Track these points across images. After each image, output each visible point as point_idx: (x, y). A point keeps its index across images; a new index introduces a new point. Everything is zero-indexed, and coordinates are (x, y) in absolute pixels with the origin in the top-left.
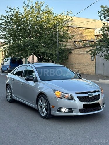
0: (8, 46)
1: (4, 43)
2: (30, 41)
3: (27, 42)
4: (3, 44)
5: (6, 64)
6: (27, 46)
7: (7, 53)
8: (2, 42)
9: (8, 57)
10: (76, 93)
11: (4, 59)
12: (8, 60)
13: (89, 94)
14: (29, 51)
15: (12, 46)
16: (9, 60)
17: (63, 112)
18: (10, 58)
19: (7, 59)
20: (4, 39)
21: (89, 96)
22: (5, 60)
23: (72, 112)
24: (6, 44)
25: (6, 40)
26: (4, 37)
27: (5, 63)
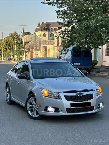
0: (70, 28)
1: (62, 23)
2: (106, 19)
3: (102, 20)
4: (61, 26)
5: (65, 58)
6: (101, 27)
7: (68, 40)
8: (60, 23)
9: (70, 46)
10: (64, 92)
11: (62, 50)
12: (68, 51)
13: (78, 93)
14: (105, 36)
15: (75, 29)
16: (70, 52)
17: (49, 111)
18: (71, 48)
19: (67, 49)
20: (63, 18)
21: (79, 95)
22: (64, 52)
23: (59, 111)
24: (65, 25)
25: (66, 20)
26: (63, 15)
27: (63, 56)
